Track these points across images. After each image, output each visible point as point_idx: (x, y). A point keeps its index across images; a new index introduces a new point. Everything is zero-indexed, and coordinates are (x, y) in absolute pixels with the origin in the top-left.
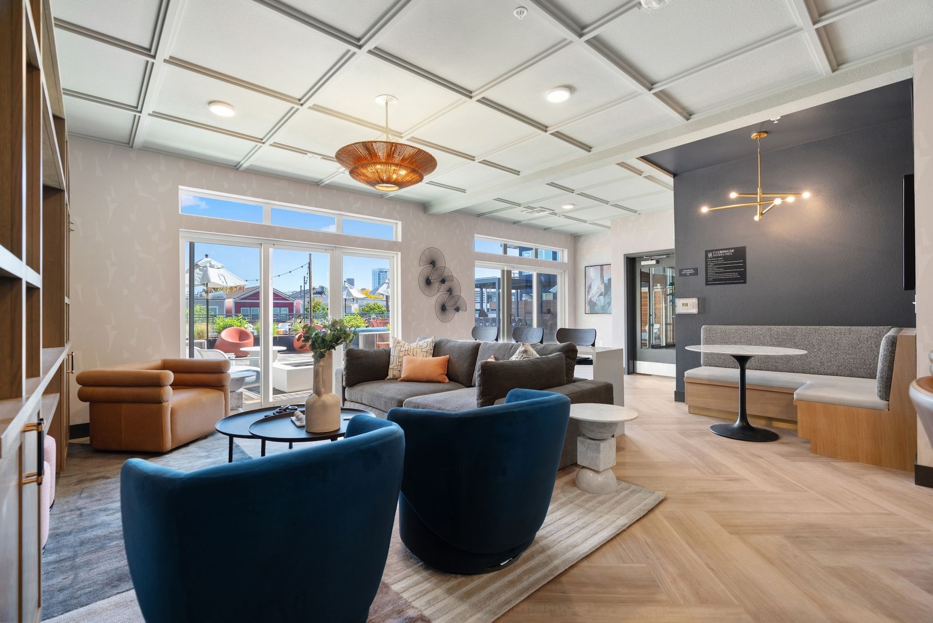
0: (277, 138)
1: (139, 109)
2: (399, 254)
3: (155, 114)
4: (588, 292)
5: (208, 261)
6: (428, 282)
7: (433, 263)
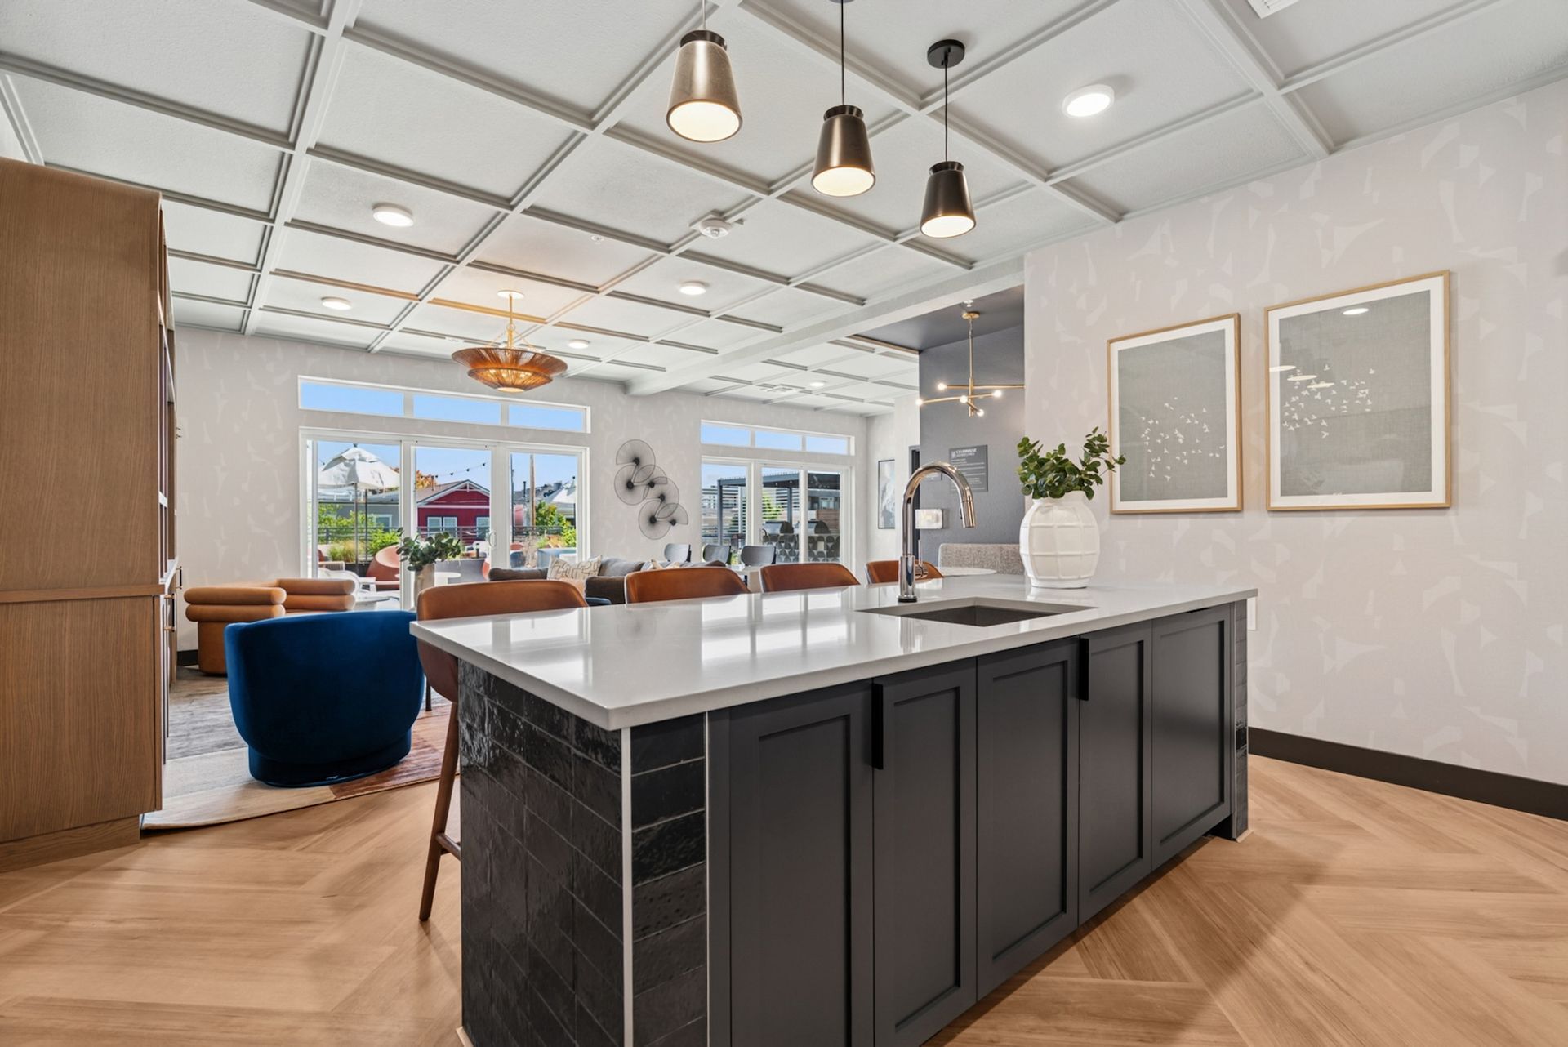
0: (405, 324)
1: (249, 305)
2: (588, 449)
3: (267, 308)
4: (882, 498)
5: (356, 452)
6: (630, 485)
7: (637, 461)
